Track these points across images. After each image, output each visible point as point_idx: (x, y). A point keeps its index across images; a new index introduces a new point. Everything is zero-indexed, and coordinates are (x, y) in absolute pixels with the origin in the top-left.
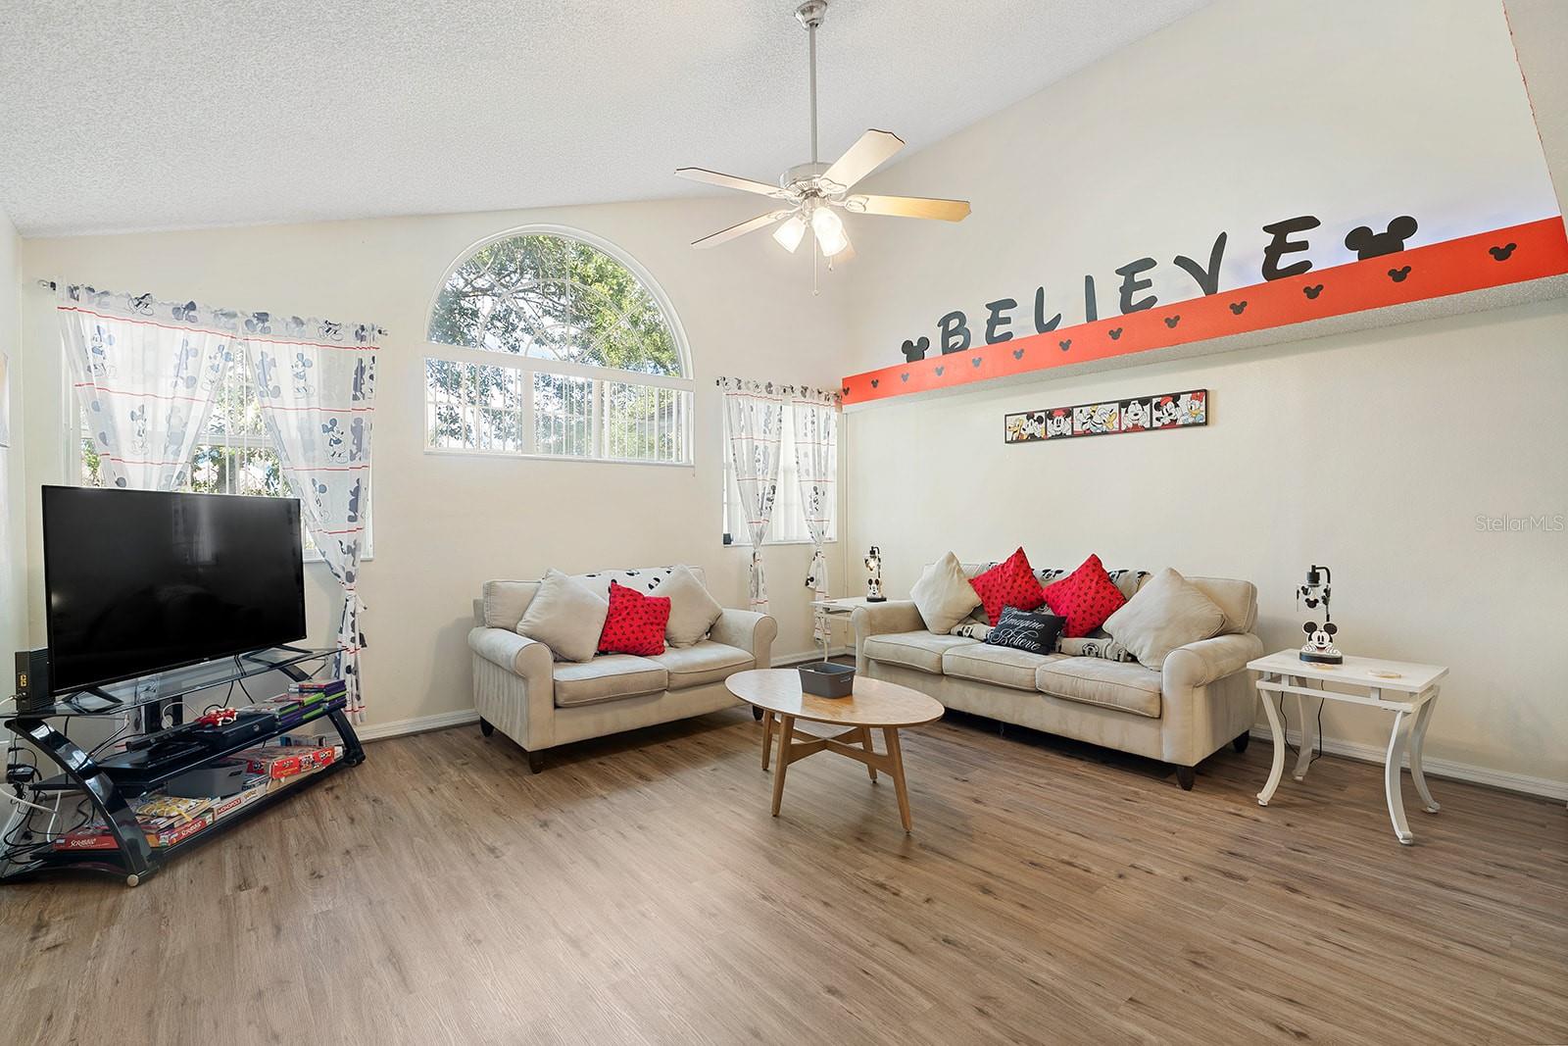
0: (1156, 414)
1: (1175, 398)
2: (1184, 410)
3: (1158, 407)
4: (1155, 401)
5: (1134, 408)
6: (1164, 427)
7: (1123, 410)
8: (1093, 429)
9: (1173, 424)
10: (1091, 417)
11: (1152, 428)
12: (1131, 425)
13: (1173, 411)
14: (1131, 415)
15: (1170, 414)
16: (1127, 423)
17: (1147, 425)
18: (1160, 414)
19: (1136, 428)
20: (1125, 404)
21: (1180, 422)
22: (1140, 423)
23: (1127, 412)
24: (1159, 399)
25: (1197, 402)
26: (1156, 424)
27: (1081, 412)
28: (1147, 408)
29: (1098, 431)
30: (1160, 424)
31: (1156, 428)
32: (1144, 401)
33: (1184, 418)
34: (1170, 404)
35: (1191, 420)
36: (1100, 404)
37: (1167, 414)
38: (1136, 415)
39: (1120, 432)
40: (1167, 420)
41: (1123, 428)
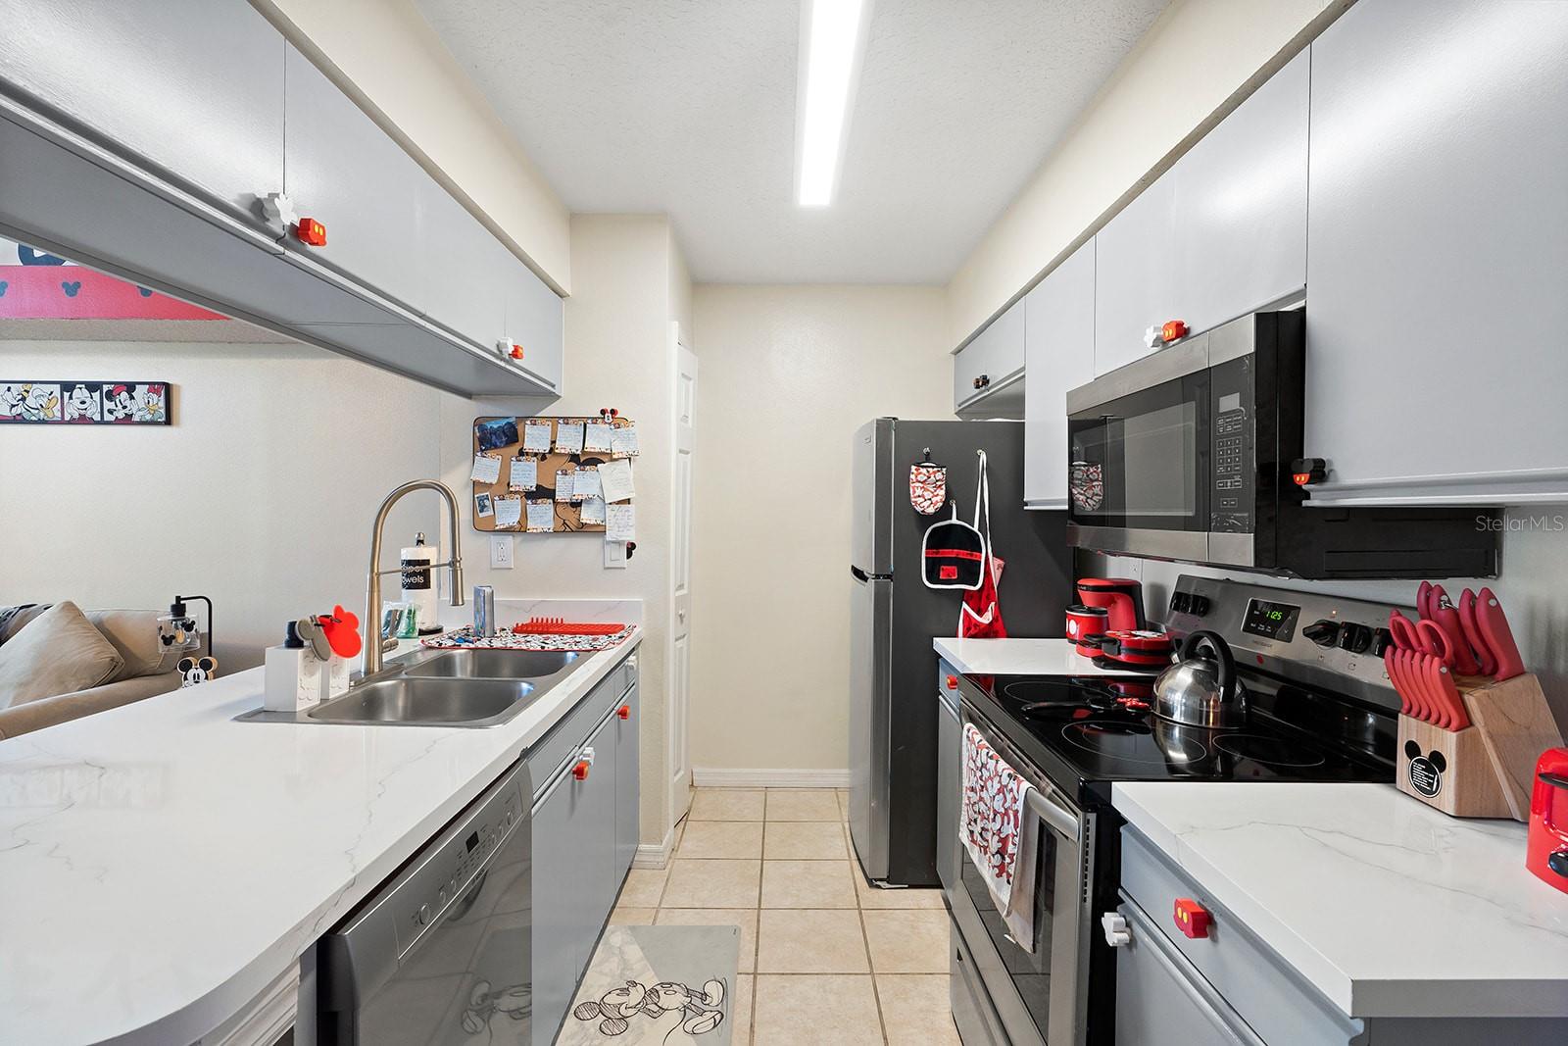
0: (108, 405)
1: (130, 387)
2: (142, 403)
3: (110, 396)
4: (106, 388)
5: (80, 393)
6: (118, 422)
7: (66, 395)
8: (26, 415)
9: (128, 420)
10: (24, 399)
11: (102, 422)
12: (76, 416)
13: (127, 403)
14: (76, 402)
15: (125, 407)
16: (72, 410)
17: (97, 418)
18: (111, 405)
19: (83, 420)
20: (68, 387)
21: (136, 418)
22: (88, 414)
23: (71, 398)
24: (111, 387)
25: (155, 396)
26: (108, 417)
27: (9, 389)
28: (96, 395)
29: (33, 418)
30: (112, 418)
31: (109, 423)
32: (93, 387)
33: (141, 413)
34: (124, 395)
35: (148, 417)
36: (36, 382)
37: (120, 407)
38: (83, 403)
39: (62, 422)
40: (121, 414)
41: (67, 418)
